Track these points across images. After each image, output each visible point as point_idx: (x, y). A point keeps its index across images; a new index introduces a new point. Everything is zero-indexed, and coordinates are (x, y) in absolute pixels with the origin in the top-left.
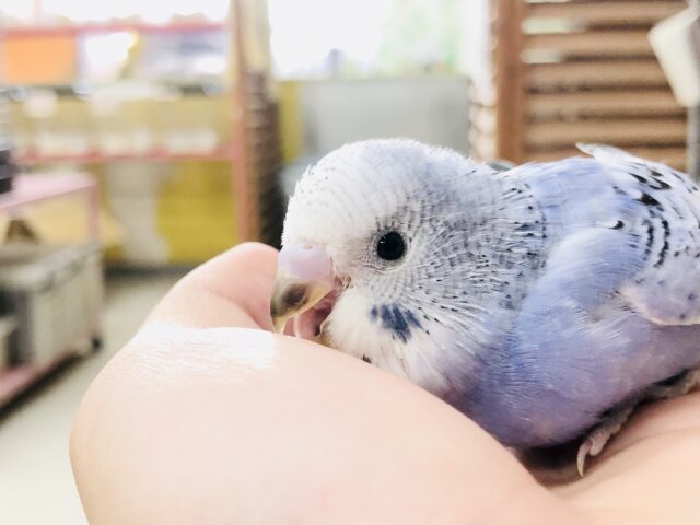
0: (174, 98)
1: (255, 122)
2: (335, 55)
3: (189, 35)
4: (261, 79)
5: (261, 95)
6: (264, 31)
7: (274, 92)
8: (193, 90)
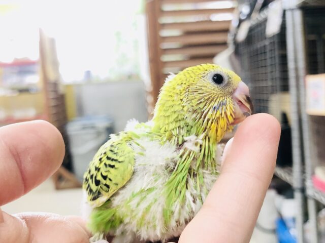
0: (16, 94)
1: (53, 103)
2: (88, 73)
3: (23, 67)
4: (55, 85)
5: (56, 91)
6: (55, 64)
7: (62, 90)
8: (24, 91)
